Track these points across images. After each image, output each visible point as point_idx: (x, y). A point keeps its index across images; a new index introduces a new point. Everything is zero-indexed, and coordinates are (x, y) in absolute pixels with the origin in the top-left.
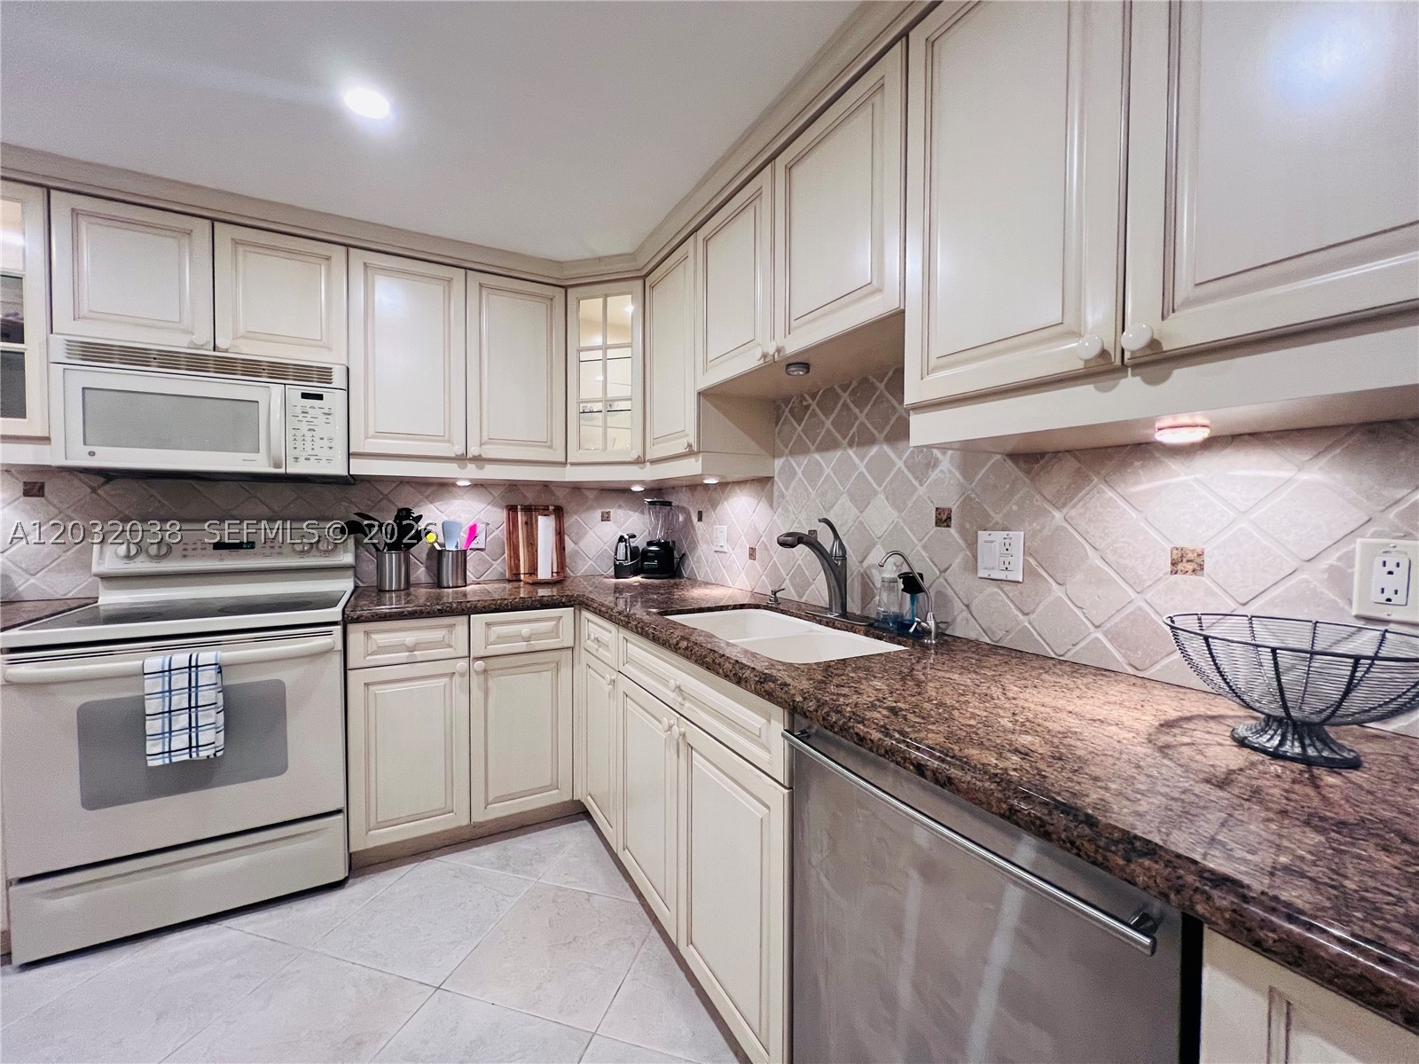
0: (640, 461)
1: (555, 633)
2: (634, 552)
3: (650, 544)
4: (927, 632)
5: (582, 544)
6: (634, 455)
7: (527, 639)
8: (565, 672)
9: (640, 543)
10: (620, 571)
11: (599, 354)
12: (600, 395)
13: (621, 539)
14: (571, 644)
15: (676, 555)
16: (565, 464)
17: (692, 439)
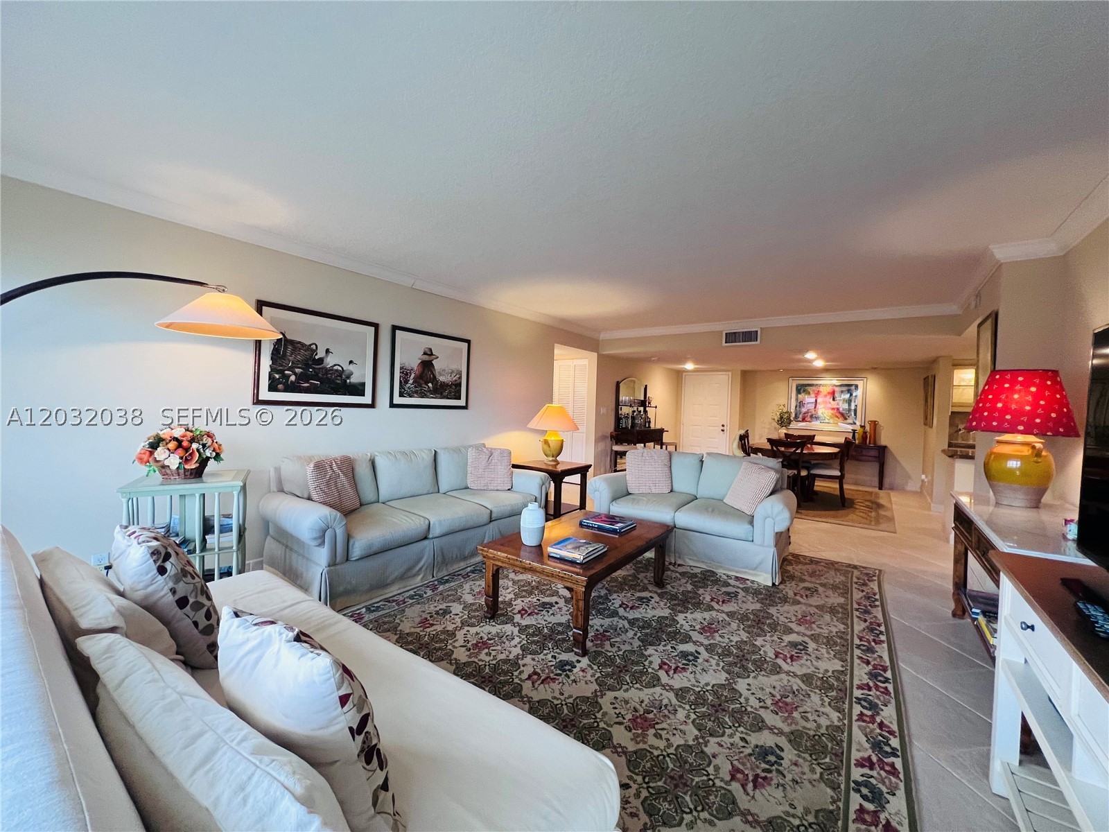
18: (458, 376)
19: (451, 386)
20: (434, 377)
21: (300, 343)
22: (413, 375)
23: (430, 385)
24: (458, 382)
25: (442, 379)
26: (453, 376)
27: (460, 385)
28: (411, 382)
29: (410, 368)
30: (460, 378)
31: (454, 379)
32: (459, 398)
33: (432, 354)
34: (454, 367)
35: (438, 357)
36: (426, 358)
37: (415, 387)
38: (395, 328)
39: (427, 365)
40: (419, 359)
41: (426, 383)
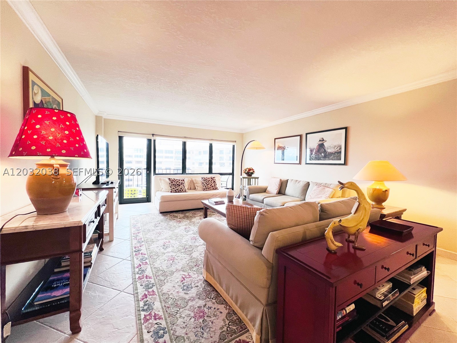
18: (339, 148)
19: (334, 154)
20: (325, 150)
21: (282, 147)
22: (314, 151)
23: (323, 154)
24: (340, 151)
25: (329, 151)
26: (335, 148)
27: (340, 152)
28: (314, 154)
29: (313, 148)
30: (340, 149)
31: (336, 150)
32: (340, 159)
33: (323, 140)
34: (336, 143)
35: (326, 141)
36: (321, 142)
37: (316, 156)
38: (307, 134)
39: (321, 146)
40: (317, 144)
41: (321, 154)
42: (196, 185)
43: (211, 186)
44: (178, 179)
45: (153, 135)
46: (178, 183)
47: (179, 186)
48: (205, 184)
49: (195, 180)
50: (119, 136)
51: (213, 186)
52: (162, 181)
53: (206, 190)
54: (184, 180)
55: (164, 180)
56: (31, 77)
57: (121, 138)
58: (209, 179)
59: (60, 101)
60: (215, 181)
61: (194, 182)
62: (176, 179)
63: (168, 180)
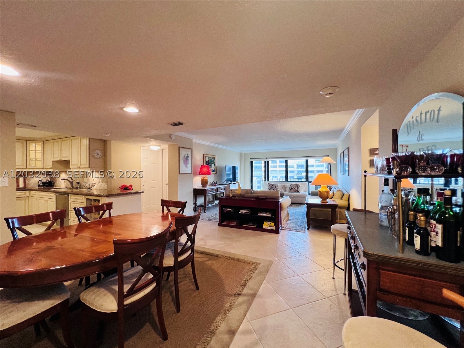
0: (43, 168)
1: (25, 194)
2: (43, 183)
3: (46, 181)
4: (78, 188)
5: (30, 182)
6: (42, 168)
7: (19, 195)
8: (27, 201)
9: (44, 181)
10: (39, 186)
11: (34, 151)
12: (34, 158)
13: (40, 180)
14: (28, 196)
15: (53, 183)
16: (26, 168)
17: (51, 166)
42: (286, 188)
43: (294, 189)
44: (274, 184)
45: (266, 158)
46: (273, 186)
47: (273, 188)
48: (290, 188)
49: (286, 185)
50: (251, 161)
51: (295, 190)
52: (266, 185)
53: (290, 192)
54: (277, 185)
55: (267, 184)
56: (205, 156)
57: (252, 162)
58: (294, 185)
59: (215, 157)
60: (298, 187)
61: (286, 186)
62: (272, 184)
63: (268, 184)
